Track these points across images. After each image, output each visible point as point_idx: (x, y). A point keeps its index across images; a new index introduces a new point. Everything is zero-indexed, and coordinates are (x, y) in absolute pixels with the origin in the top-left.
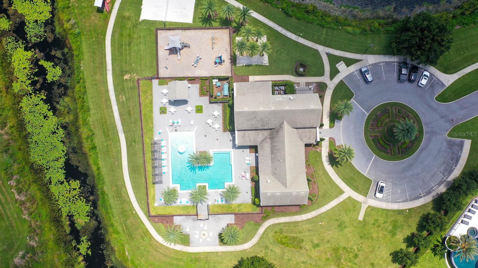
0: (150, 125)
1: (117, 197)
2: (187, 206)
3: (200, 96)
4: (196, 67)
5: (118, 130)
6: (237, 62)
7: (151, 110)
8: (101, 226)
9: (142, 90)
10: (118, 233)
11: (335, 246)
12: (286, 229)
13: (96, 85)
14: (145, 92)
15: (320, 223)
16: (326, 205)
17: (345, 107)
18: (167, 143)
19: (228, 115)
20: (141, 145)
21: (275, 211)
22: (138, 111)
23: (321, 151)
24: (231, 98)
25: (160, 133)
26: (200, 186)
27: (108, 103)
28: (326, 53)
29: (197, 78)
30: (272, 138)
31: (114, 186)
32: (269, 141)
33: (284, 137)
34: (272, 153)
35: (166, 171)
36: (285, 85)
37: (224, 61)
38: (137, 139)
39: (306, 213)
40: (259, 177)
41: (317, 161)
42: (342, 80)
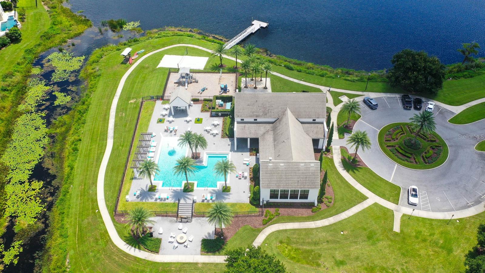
0: (144, 131)
1: (81, 196)
2: (166, 203)
3: (201, 112)
4: (201, 94)
7: (148, 120)
10: (66, 237)
11: (368, 264)
12: (295, 238)
14: (148, 108)
15: (342, 233)
18: (158, 143)
19: (228, 124)
21: (279, 214)
23: (332, 157)
28: (328, 90)
37: (229, 91)
38: (125, 143)
41: (329, 166)
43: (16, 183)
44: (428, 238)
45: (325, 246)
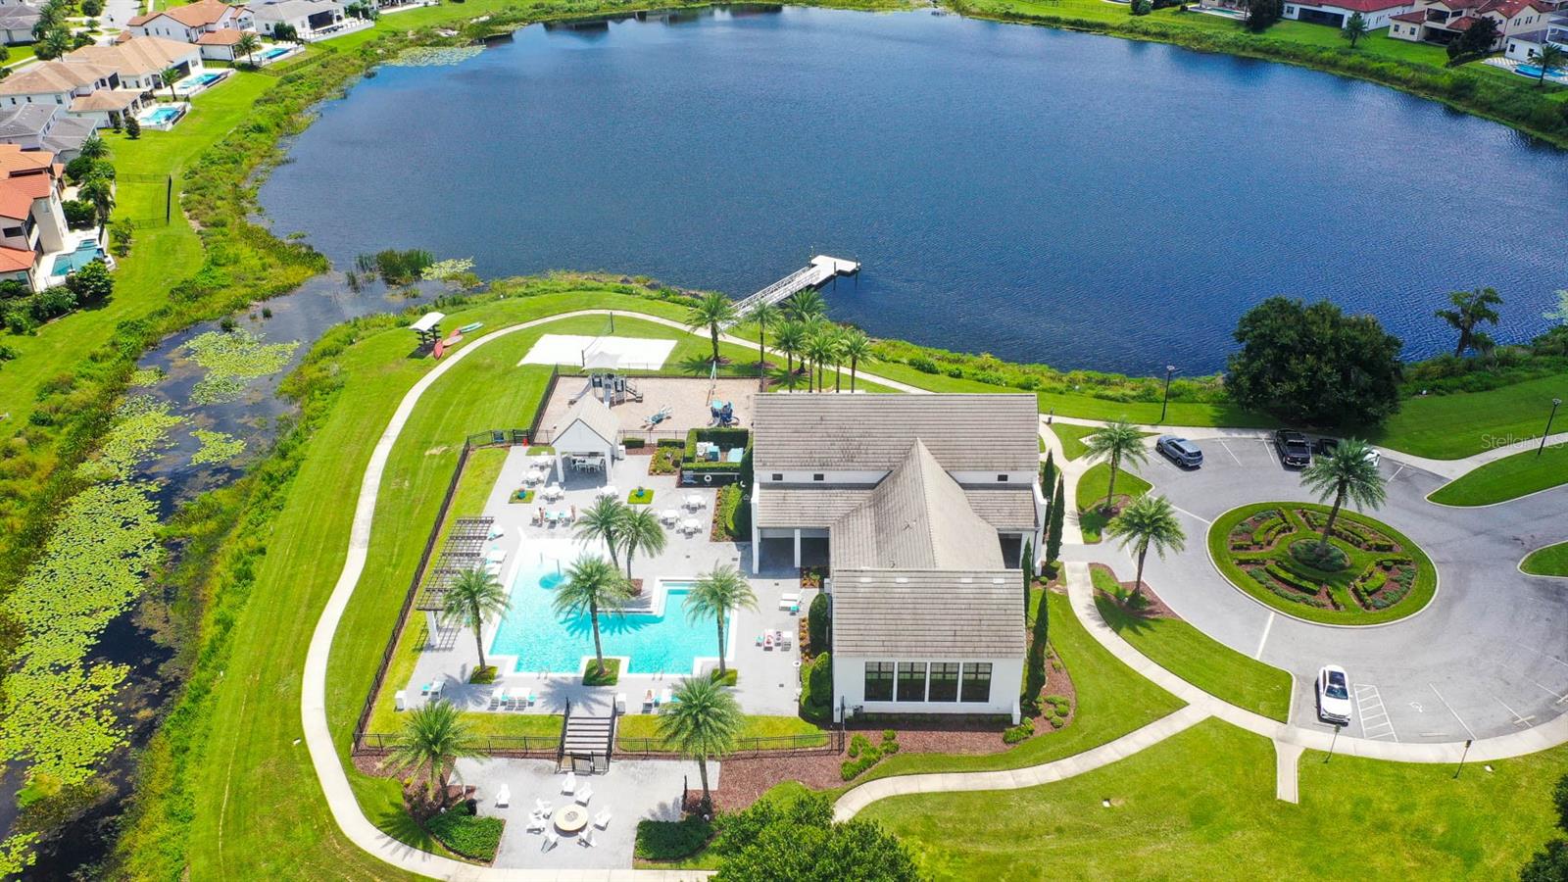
1: (249, 702)
2: (526, 717)
3: (650, 475)
4: (651, 430)
7: (483, 495)
9: (473, 465)
10: (188, 819)
14: (480, 466)
21: (896, 747)
23: (1065, 591)
29: (649, 444)
31: (258, 670)
32: (867, 513)
43: (40, 668)
44: (1393, 818)
45: (1051, 842)
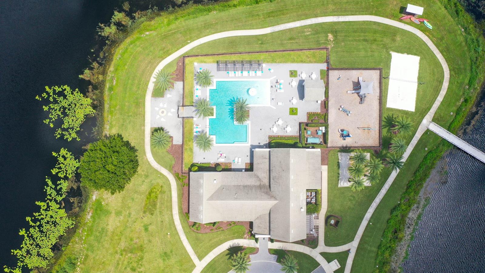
0: (278, 60)
1: (205, 24)
2: (193, 96)
3: (307, 113)
4: (339, 109)
5: (275, 26)
6: (343, 154)
7: (294, 61)
8: (176, 7)
9: (316, 53)
10: (169, 24)
11: (145, 248)
12: (165, 198)
13: (323, 5)
14: (314, 56)
15: (169, 234)
16: (188, 241)
17: (290, 267)
18: (259, 77)
19: (286, 142)
20: (258, 50)
21: (184, 187)
22: (294, 47)
23: (245, 238)
24: (304, 145)
25: (269, 70)
26: (213, 109)
27: (303, 17)
28: (350, 249)
29: (327, 110)
30: (260, 187)
31: (217, 21)
32: (258, 183)
33: (261, 199)
34: (245, 187)
35: (230, 75)
36: (317, 203)
37: (345, 139)
38: (264, 46)
39: (180, 219)
40: (220, 171)
41: (234, 234)
42: (320, 265)
45: (159, 219)
